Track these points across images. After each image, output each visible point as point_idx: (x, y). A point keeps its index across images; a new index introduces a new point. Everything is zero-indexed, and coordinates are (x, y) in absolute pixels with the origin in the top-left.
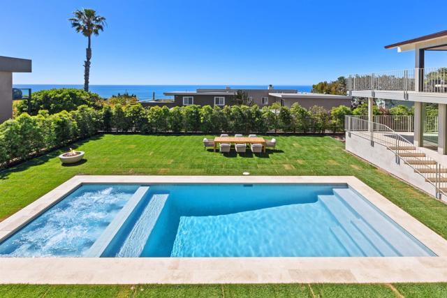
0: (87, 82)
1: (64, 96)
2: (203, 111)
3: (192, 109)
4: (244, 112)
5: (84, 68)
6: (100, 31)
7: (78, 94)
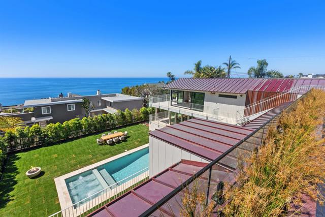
2: (83, 121)
3: (76, 122)
4: (105, 118)
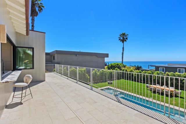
0: (123, 60)
1: (115, 65)
5: (122, 55)
6: (127, 40)
7: (119, 64)
